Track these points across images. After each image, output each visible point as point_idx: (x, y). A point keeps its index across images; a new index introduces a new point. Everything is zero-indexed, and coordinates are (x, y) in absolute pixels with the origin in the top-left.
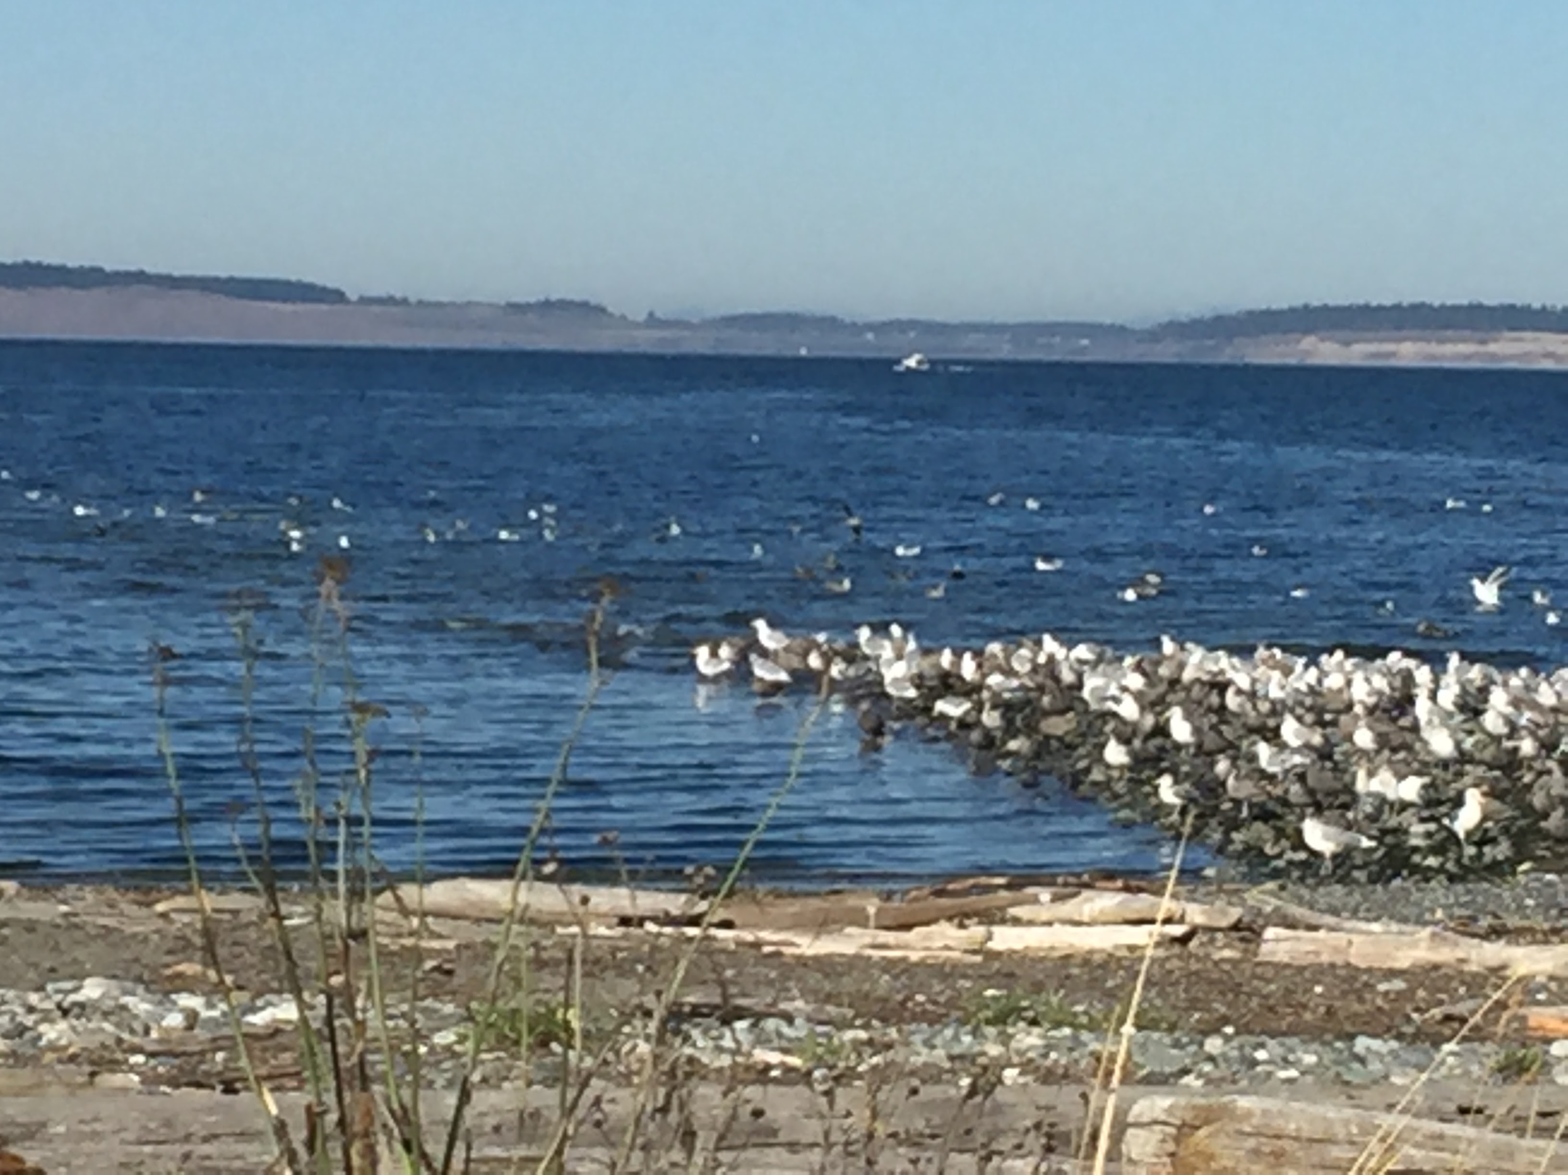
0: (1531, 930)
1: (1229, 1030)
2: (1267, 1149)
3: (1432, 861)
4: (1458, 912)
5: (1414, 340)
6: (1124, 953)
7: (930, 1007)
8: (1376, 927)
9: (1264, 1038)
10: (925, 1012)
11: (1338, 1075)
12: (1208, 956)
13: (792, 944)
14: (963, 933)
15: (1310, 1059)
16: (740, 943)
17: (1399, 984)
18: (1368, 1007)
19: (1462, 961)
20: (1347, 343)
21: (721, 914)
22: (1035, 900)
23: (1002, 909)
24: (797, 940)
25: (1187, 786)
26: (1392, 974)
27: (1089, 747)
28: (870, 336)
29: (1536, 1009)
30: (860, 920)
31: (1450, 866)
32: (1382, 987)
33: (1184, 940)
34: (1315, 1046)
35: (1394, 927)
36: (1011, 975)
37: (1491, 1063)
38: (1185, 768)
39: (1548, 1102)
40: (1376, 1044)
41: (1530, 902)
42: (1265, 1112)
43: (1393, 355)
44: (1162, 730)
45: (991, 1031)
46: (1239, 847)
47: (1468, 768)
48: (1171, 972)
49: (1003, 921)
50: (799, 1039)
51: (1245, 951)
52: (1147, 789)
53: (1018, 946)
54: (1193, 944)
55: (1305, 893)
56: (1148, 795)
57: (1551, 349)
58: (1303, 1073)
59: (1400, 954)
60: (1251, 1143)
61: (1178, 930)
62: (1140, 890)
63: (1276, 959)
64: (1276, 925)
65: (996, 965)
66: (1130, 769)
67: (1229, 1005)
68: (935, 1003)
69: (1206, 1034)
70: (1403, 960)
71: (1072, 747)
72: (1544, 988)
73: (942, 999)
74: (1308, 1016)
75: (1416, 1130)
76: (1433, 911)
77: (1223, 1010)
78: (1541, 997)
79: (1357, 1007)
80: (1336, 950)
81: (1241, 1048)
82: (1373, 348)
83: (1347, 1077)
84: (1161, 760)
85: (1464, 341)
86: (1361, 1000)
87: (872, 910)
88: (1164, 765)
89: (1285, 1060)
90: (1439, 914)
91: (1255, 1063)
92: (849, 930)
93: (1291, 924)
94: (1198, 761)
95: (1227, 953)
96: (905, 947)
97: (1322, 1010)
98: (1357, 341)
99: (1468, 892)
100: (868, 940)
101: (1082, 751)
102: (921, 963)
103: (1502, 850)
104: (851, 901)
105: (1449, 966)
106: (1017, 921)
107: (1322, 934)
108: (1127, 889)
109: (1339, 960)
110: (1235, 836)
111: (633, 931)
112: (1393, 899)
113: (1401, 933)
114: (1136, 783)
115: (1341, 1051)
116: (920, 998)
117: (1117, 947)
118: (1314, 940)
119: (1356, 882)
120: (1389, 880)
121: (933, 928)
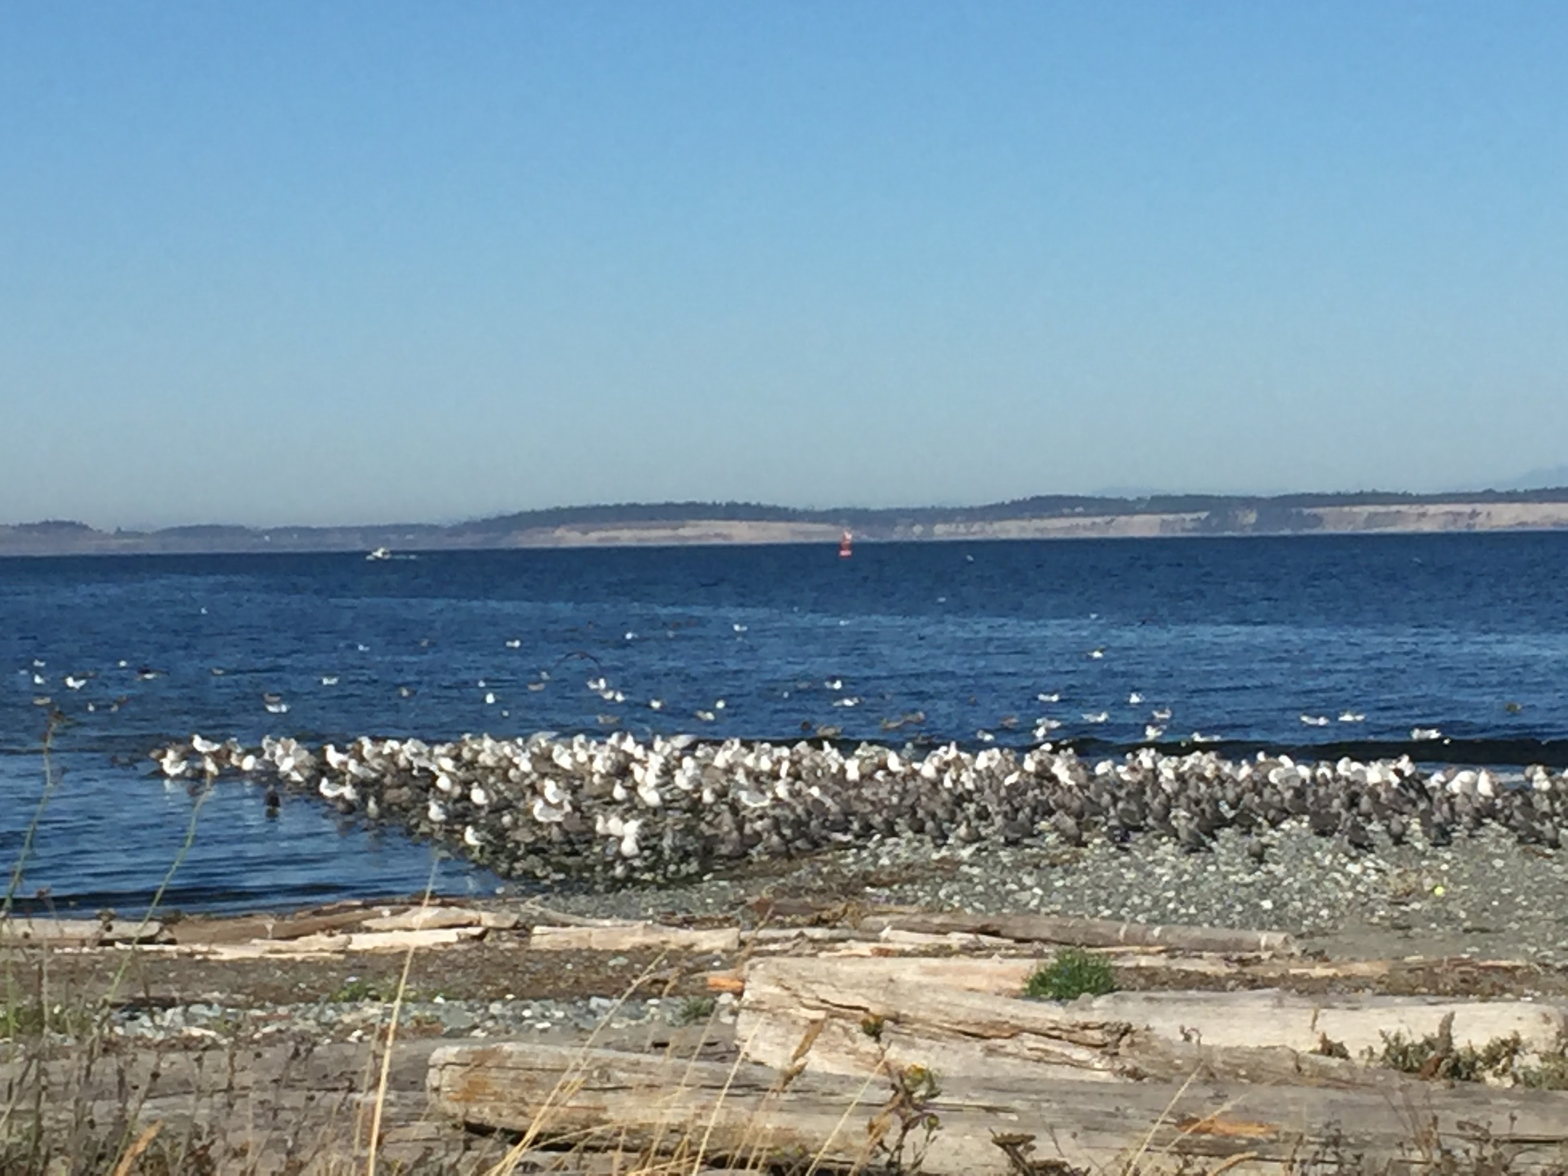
0: (710, 920)
1: (510, 996)
2: (523, 1078)
3: (647, 876)
4: (662, 910)
5: (629, 528)
6: (441, 948)
7: (309, 991)
8: (607, 923)
9: (530, 1002)
10: (305, 995)
11: (576, 1025)
12: (496, 947)
13: (215, 953)
14: (332, 939)
15: (560, 1014)
16: (180, 954)
17: (622, 961)
18: (603, 977)
19: (664, 943)
20: (585, 533)
21: (166, 935)
22: (380, 916)
23: (359, 922)
24: (220, 950)
25: (484, 833)
26: (618, 953)
27: (418, 810)
28: (267, 538)
29: (712, 973)
30: (262, 934)
31: (660, 879)
32: (612, 963)
33: (481, 937)
34: (564, 1005)
35: (620, 922)
36: (364, 967)
37: (679, 1011)
38: (482, 821)
39: (711, 1037)
40: (604, 1002)
41: (709, 901)
42: (522, 1054)
43: (617, 539)
44: (466, 797)
45: (346, 1006)
46: (520, 872)
47: (670, 812)
48: (471, 959)
49: (360, 930)
50: (216, 1018)
51: (521, 943)
52: (458, 836)
53: (369, 946)
54: (487, 940)
55: (561, 900)
56: (458, 840)
57: (718, 531)
58: (553, 1024)
59: (624, 940)
60: (512, 1074)
61: (476, 931)
62: (452, 904)
63: (541, 947)
64: (542, 924)
65: (355, 961)
66: (446, 822)
67: (511, 980)
68: (313, 988)
69: (492, 1000)
70: (626, 944)
71: (407, 810)
72: (718, 958)
73: (317, 985)
74: (562, 985)
75: (621, 1060)
76: (646, 910)
77: (506, 983)
78: (716, 964)
79: (594, 977)
80: (580, 939)
81: (513, 1009)
82: (603, 534)
83: (582, 1025)
84: (466, 816)
85: (664, 527)
86: (598, 973)
87: (269, 927)
88: (468, 819)
89: (544, 1016)
90: (651, 911)
91: (523, 1019)
92: (255, 941)
93: (552, 924)
94: (491, 816)
95: (509, 945)
96: (294, 951)
97: (572, 980)
98: (593, 530)
99: (669, 896)
100: (267, 948)
101: (413, 812)
102: (303, 961)
103: (693, 866)
104: (255, 922)
105: (655, 945)
106: (368, 930)
107: (572, 929)
108: (443, 905)
109: (584, 947)
110: (517, 865)
111: (109, 948)
112: (621, 903)
113: (624, 926)
114: (450, 832)
115: (580, 1008)
116: (302, 985)
117: (436, 944)
118: (568, 934)
119: (597, 893)
120: (619, 890)
121: (312, 937)
